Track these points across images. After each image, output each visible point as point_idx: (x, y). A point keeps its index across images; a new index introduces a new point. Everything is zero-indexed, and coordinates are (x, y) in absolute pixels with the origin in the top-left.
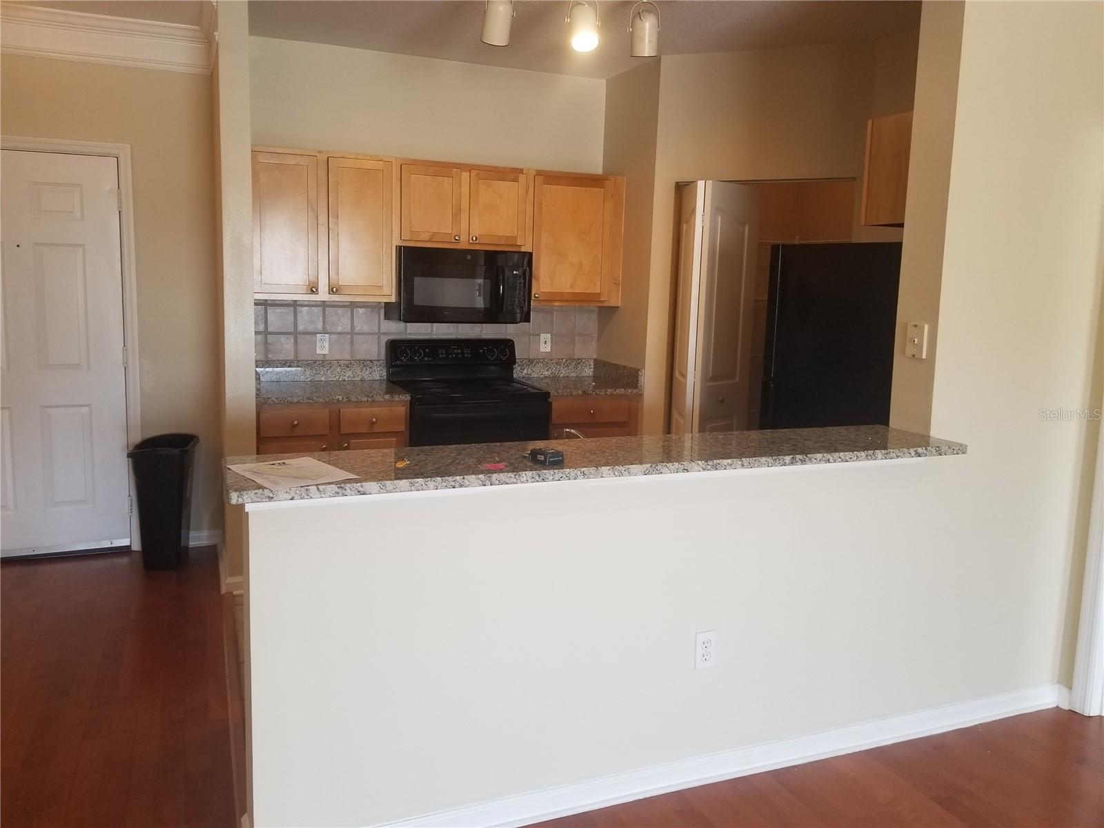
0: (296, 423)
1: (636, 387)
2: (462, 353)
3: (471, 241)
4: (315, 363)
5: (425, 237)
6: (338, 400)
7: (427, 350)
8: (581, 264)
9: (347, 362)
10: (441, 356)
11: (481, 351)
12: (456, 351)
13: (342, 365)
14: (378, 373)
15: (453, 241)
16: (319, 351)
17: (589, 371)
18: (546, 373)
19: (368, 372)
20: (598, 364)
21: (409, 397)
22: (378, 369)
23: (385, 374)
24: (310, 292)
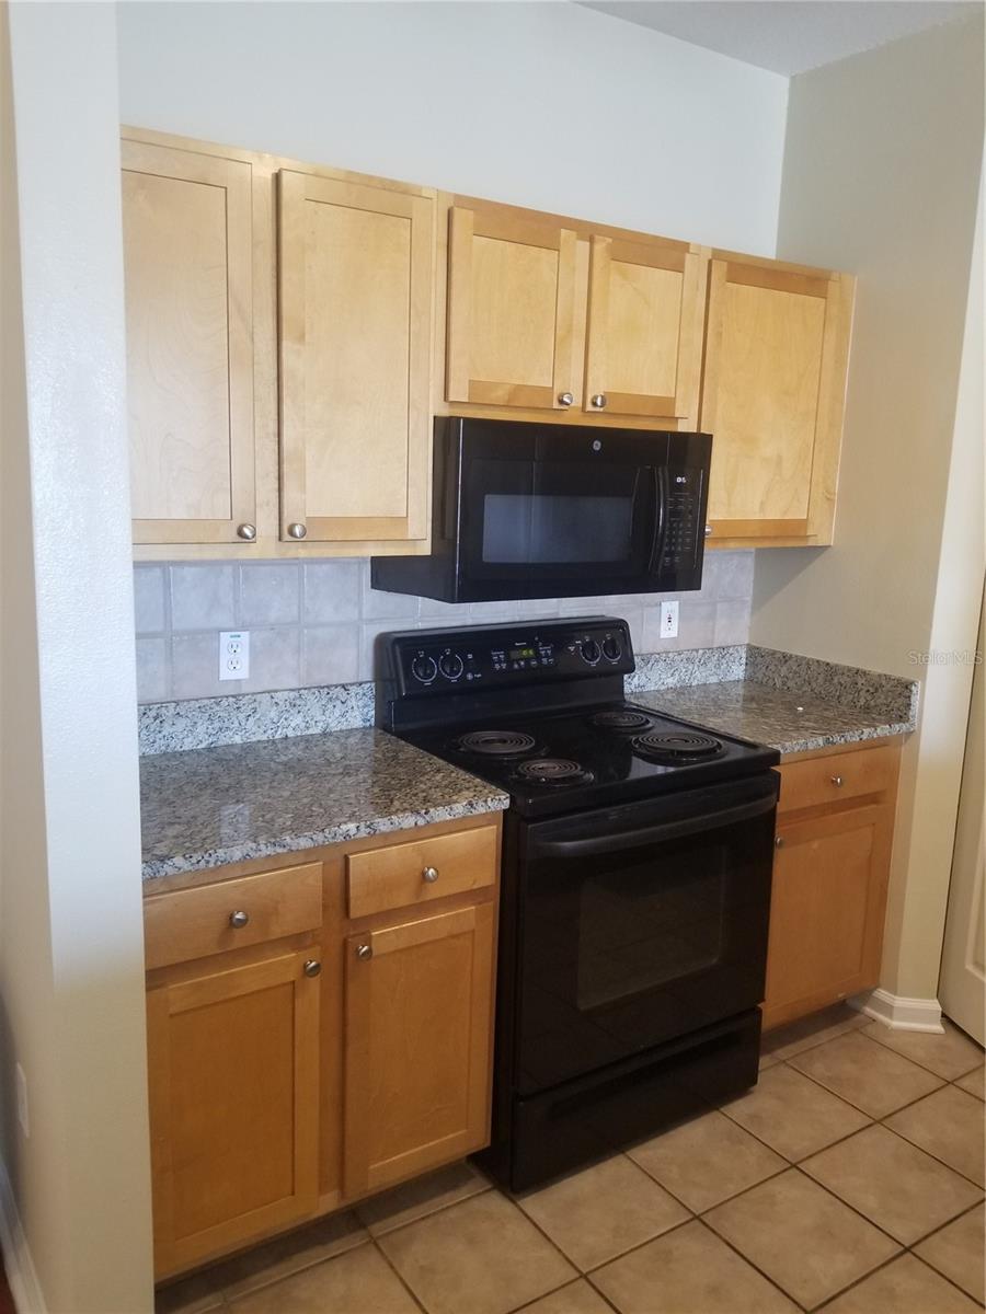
0: (239, 916)
1: (903, 717)
2: (538, 657)
3: (589, 407)
4: (218, 704)
5: (499, 395)
6: (347, 835)
7: (470, 656)
8: (780, 458)
9: (292, 694)
10: (497, 666)
11: (572, 649)
12: (525, 653)
13: (281, 703)
14: (359, 712)
15: (556, 405)
16: (226, 674)
17: (738, 671)
18: (670, 680)
19: (337, 713)
20: (755, 654)
21: (508, 801)
22: (360, 703)
23: (373, 712)
24: (234, 536)
